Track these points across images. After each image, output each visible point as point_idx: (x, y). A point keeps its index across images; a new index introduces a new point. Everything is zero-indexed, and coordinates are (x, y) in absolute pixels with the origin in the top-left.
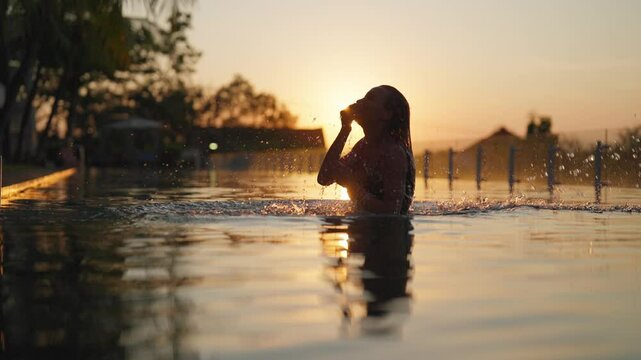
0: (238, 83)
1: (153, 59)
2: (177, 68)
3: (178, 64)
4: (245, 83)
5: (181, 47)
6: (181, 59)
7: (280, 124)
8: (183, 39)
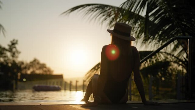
0: (35, 60)
1: (5, 54)
2: (13, 56)
3: (13, 55)
4: (38, 60)
5: (14, 50)
6: (14, 53)
7: (48, 73)
8: (15, 47)
